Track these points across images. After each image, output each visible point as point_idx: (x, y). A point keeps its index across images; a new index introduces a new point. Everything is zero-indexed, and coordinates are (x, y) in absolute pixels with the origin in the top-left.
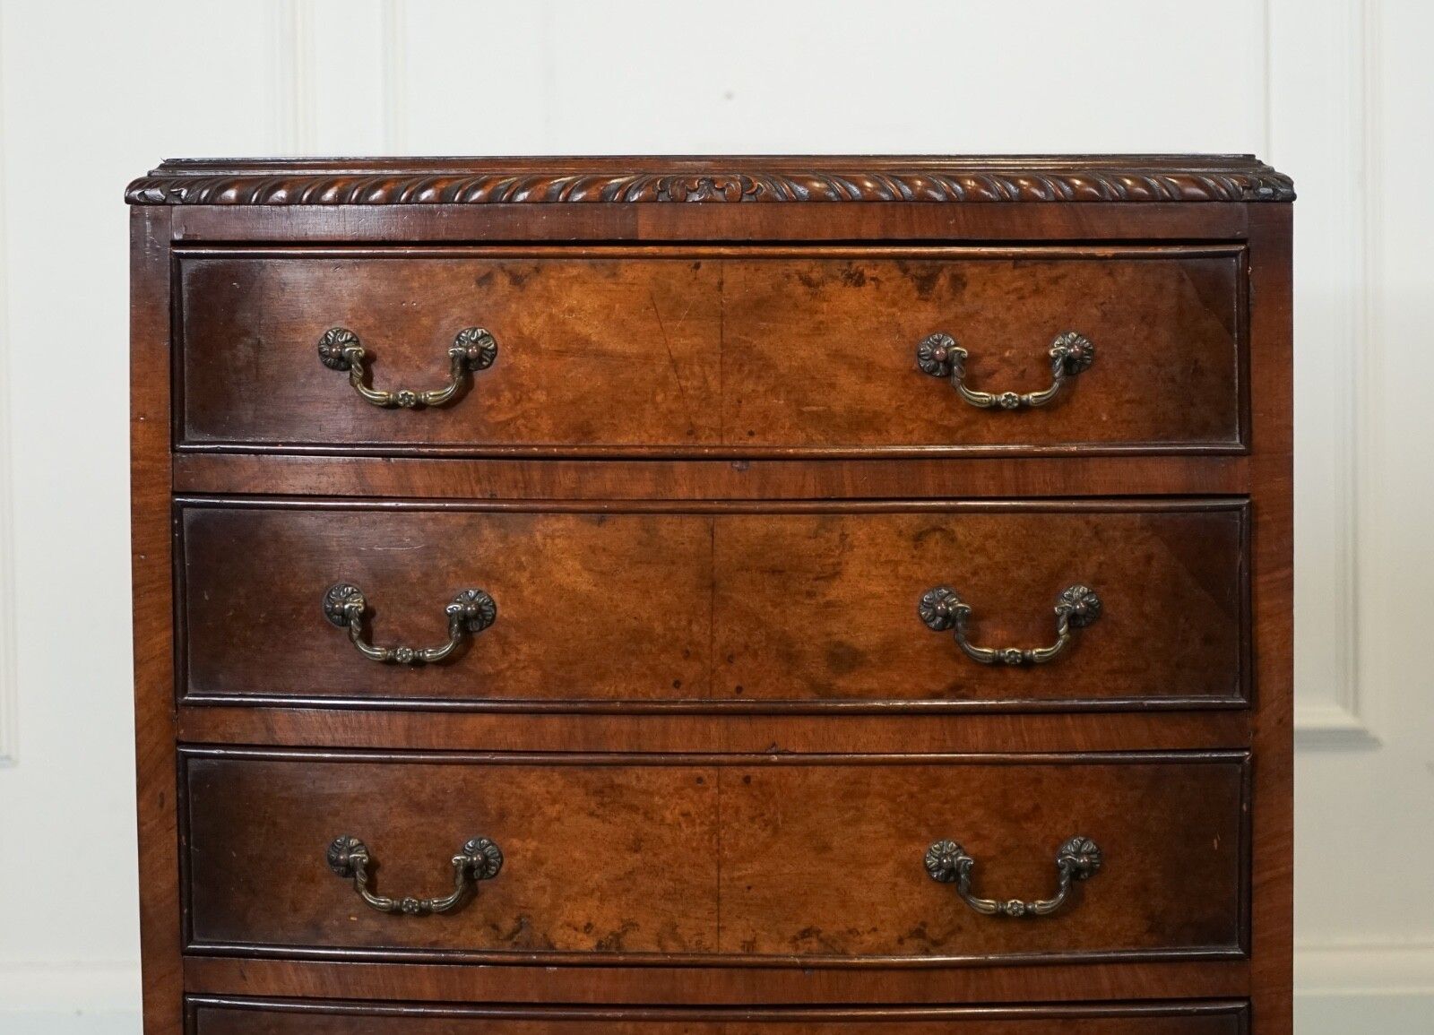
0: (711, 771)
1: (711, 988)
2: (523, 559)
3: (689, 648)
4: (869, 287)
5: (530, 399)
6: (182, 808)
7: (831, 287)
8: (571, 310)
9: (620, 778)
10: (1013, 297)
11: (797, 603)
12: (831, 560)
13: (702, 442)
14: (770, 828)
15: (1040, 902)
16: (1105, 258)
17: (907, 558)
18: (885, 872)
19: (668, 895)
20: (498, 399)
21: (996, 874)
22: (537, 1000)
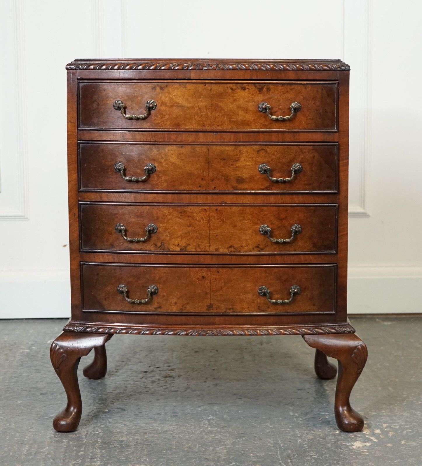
0: (208, 207)
1: (208, 260)
2: (163, 156)
3: (203, 178)
4: (247, 91)
5: (165, 117)
6: (79, 217)
7: (237, 91)
8: (175, 96)
9: (186, 209)
10: (282, 93)
11: (229, 167)
12: (237, 157)
13: (206, 128)
14: (222, 222)
15: (287, 239)
16: (304, 84)
17: (255, 156)
18: (249, 232)
19: (197, 237)
20: (157, 117)
21: (276, 233)
22: (166, 263)
